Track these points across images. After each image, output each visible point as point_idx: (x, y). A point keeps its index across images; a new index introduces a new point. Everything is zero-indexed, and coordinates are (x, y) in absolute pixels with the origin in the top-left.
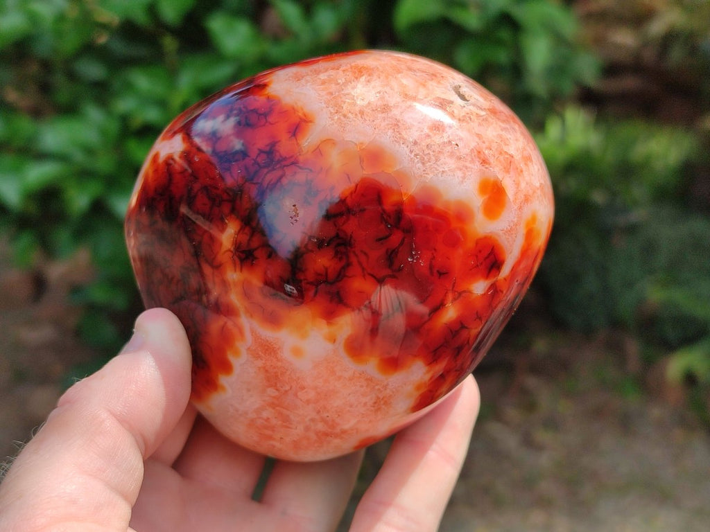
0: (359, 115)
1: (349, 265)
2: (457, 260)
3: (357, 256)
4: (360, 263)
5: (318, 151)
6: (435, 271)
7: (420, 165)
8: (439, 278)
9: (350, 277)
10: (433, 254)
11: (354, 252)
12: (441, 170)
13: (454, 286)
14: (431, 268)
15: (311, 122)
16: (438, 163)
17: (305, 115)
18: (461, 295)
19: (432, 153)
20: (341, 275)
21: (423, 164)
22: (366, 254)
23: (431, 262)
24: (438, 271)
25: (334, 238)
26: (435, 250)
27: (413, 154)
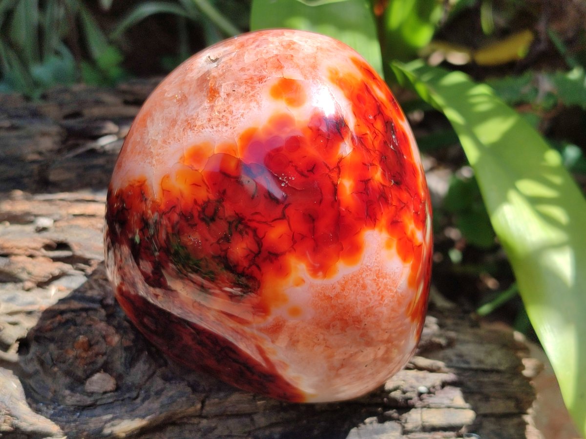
0: (164, 145)
1: (255, 231)
2: (312, 151)
3: (254, 220)
4: (259, 222)
5: (165, 192)
6: (306, 173)
7: (225, 128)
8: (314, 174)
9: (265, 236)
10: (293, 166)
11: (250, 220)
12: (239, 116)
13: (328, 167)
14: (301, 174)
15: (145, 181)
16: (234, 114)
17: (139, 182)
18: (339, 167)
19: (224, 114)
20: (259, 242)
21: (227, 125)
22: (257, 213)
23: (297, 171)
24: (308, 171)
25: (229, 226)
26: (291, 162)
27: (214, 127)
